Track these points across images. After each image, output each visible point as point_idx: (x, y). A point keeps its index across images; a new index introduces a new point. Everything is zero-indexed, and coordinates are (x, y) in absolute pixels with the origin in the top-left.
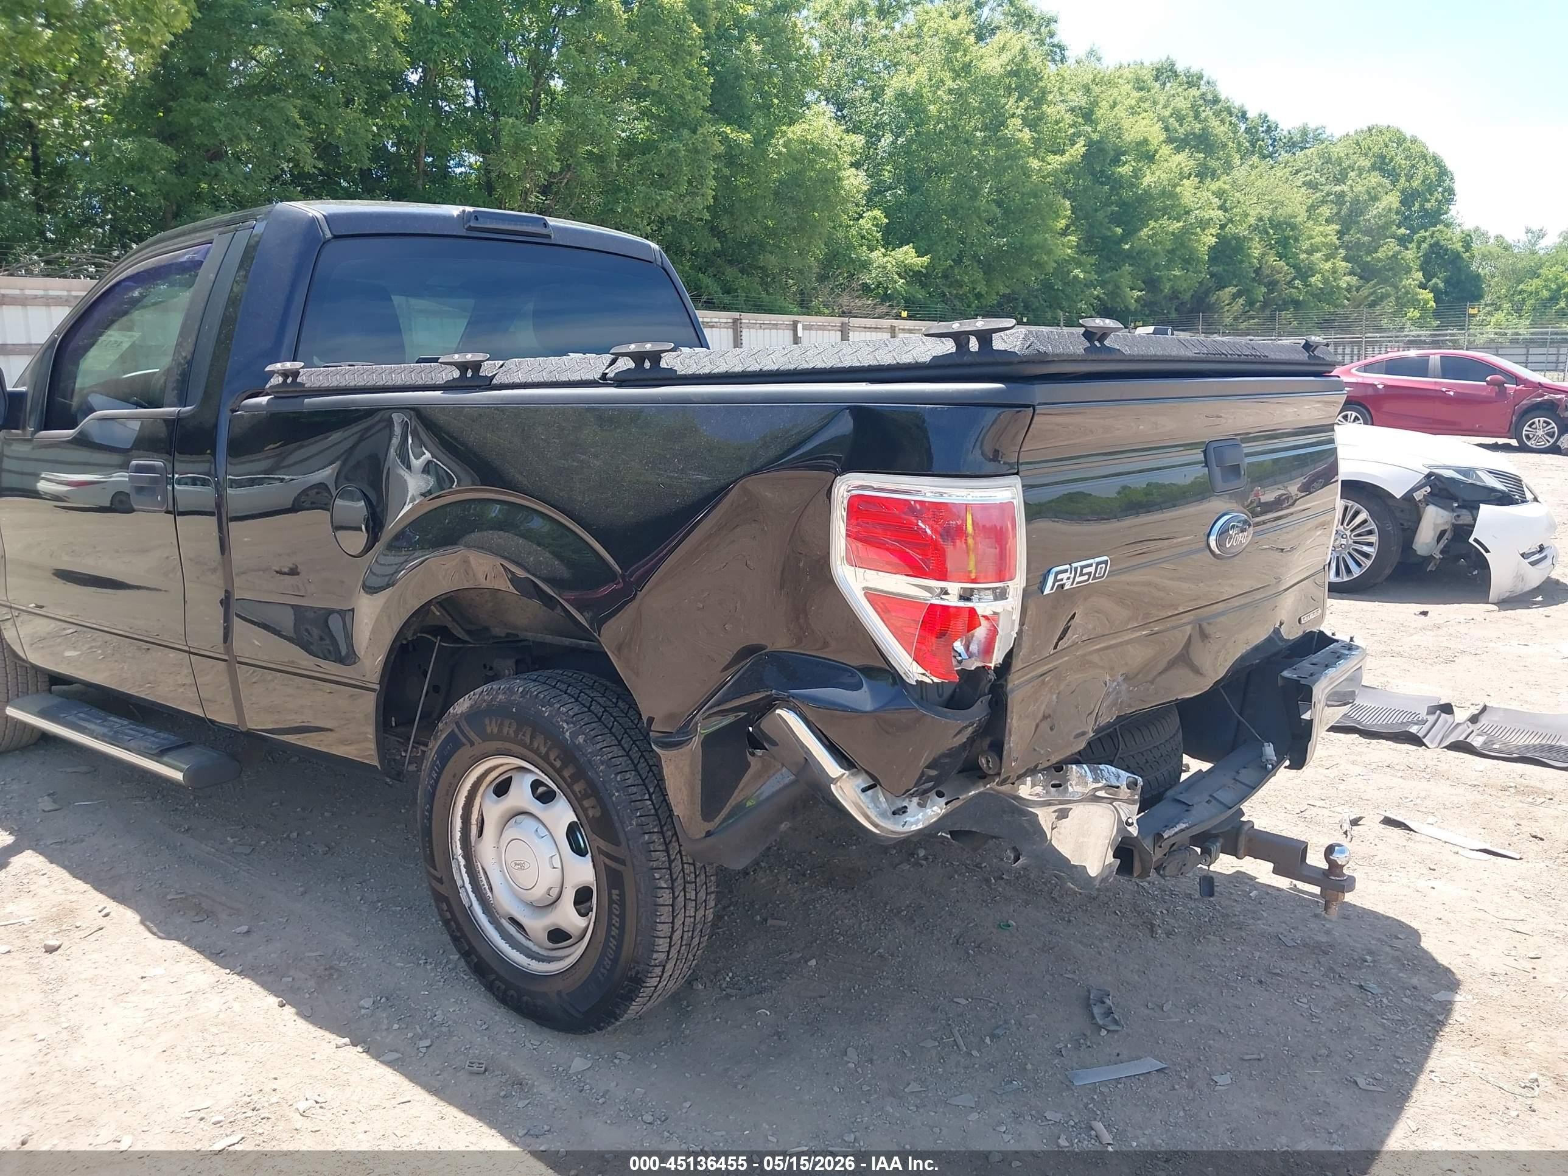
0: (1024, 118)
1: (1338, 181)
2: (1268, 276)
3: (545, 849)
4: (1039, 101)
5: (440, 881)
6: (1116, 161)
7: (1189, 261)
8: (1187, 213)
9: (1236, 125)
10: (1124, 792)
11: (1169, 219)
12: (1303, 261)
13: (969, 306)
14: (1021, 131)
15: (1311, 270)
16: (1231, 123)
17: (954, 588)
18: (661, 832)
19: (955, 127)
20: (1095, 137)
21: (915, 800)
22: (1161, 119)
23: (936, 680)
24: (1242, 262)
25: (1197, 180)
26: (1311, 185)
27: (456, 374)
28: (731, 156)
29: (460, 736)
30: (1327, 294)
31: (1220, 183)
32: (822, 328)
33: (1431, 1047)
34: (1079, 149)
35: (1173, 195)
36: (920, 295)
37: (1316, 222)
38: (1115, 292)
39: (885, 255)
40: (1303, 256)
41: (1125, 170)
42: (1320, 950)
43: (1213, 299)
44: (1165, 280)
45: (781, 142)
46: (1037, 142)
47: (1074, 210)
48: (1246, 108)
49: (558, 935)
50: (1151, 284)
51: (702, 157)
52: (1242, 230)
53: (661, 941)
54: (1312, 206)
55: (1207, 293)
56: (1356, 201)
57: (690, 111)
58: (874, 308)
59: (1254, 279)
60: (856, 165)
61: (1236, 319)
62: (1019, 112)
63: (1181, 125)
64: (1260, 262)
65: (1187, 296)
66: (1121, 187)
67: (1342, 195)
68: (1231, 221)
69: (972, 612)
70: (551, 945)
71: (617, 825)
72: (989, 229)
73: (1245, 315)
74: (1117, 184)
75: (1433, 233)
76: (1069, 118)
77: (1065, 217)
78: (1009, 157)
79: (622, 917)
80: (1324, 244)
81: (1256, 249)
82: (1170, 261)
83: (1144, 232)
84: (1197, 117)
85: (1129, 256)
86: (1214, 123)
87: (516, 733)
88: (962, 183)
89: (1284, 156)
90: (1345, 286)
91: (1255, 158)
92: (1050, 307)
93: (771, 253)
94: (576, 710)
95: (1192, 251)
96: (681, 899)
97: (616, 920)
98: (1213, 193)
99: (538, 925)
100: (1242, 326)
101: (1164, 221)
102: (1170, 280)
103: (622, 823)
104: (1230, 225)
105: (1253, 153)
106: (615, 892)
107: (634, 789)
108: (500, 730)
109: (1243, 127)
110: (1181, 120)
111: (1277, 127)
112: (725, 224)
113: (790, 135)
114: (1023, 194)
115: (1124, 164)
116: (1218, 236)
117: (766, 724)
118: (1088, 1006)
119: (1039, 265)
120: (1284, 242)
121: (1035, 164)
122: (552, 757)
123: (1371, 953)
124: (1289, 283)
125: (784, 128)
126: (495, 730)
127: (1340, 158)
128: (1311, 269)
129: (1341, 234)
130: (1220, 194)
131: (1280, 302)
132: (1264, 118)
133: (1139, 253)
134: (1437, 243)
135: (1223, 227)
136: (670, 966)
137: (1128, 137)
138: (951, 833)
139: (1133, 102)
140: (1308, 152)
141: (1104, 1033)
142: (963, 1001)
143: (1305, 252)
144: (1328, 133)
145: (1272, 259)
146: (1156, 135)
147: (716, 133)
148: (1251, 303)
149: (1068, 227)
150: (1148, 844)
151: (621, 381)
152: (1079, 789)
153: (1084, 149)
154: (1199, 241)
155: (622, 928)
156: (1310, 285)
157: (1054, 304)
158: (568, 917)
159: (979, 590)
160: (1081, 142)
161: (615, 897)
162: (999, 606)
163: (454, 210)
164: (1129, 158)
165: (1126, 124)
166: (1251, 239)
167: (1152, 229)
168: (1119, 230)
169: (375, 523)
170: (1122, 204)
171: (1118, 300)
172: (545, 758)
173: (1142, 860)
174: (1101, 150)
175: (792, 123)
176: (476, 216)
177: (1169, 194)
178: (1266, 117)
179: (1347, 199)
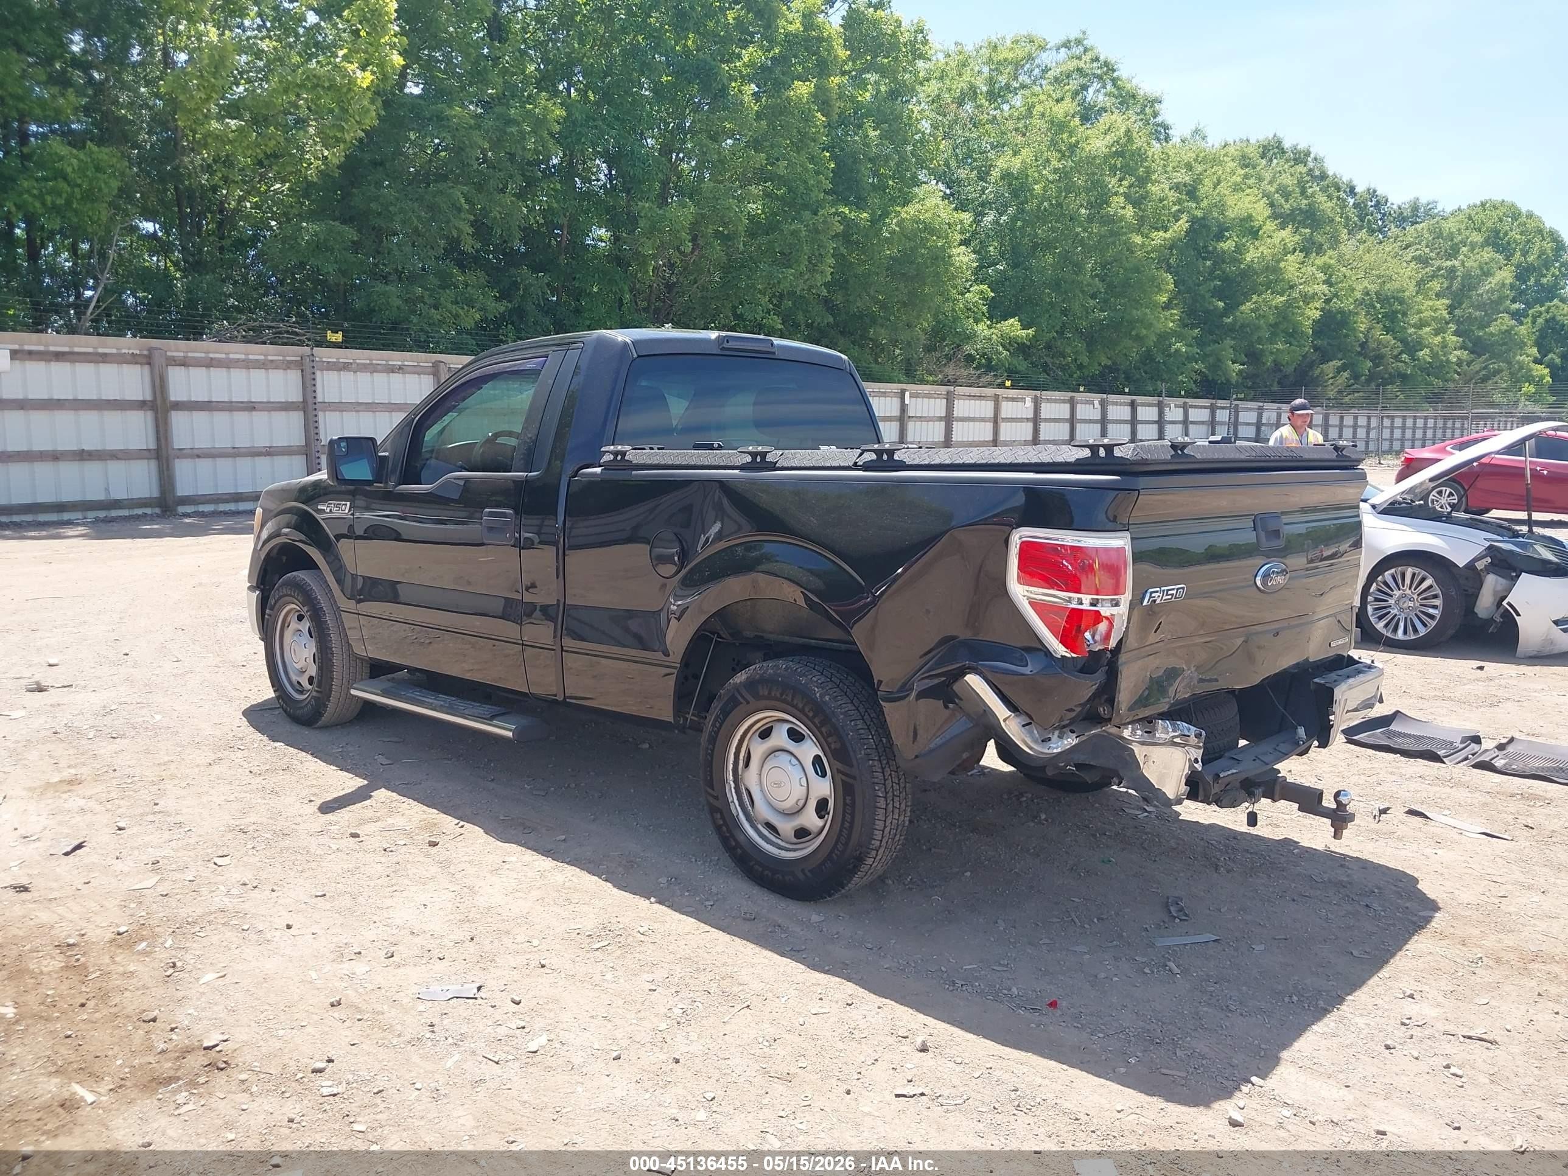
0: (1127, 196)
1: (1450, 256)
2: (1374, 350)
3: (796, 774)
4: (1143, 181)
5: (716, 798)
6: (1220, 237)
7: (1293, 334)
8: (1291, 287)
9: (1344, 200)
10: (1193, 740)
11: (1272, 293)
12: (1411, 335)
13: (1071, 376)
14: (1124, 208)
15: (1419, 345)
16: (1338, 198)
17: (1087, 599)
18: (880, 760)
19: (1060, 205)
20: (1199, 213)
21: (1057, 733)
22: (1266, 195)
23: (1074, 655)
24: (1346, 336)
25: (1302, 255)
26: (1423, 260)
27: (749, 459)
28: (848, 235)
29: (740, 698)
30: (1437, 368)
31: (1325, 258)
32: (928, 396)
33: (1410, 938)
34: (1183, 224)
35: (1276, 270)
36: (1022, 365)
37: (1427, 297)
38: (1217, 365)
39: (990, 327)
40: (1411, 330)
41: (1228, 245)
42: (1341, 885)
43: (1317, 372)
44: (1267, 353)
45: (894, 221)
46: (1142, 220)
47: (1176, 284)
48: (1355, 183)
49: (802, 833)
50: (1253, 357)
51: (821, 237)
52: (1347, 305)
53: (877, 832)
54: (1422, 280)
55: (1311, 365)
56: (1467, 276)
57: (813, 195)
58: (979, 378)
59: (1360, 354)
60: (965, 243)
61: (1340, 392)
62: (1121, 190)
63: (1287, 201)
64: (1366, 336)
65: (1290, 369)
66: (1224, 262)
67: (1452, 270)
68: (1336, 295)
69: (1098, 612)
70: (795, 840)
71: (852, 753)
72: (1092, 302)
73: (1348, 388)
74: (1220, 259)
75: (1549, 308)
76: (1172, 196)
77: (1167, 291)
78: (1112, 233)
79: (853, 815)
80: (1434, 319)
81: (1362, 323)
82: (1274, 334)
83: (1248, 306)
84: (1303, 192)
85: (1231, 329)
86: (1321, 198)
87: (782, 695)
88: (1065, 258)
89: (1394, 230)
90: (1455, 360)
91: (1363, 234)
92: (1152, 378)
93: (882, 326)
94: (823, 679)
95: (1296, 326)
96: (891, 806)
97: (848, 817)
98: (1318, 268)
99: (787, 827)
100: (1347, 399)
101: (1267, 296)
102: (1272, 353)
103: (854, 751)
104: (1335, 300)
105: (1361, 228)
106: (848, 798)
107: (862, 731)
108: (770, 693)
109: (1351, 201)
110: (1286, 196)
111: (1387, 201)
112: (838, 299)
113: (904, 215)
114: (1125, 270)
115: (1228, 239)
116: (1322, 310)
117: (956, 687)
118: (1167, 906)
119: (1139, 338)
120: (1391, 316)
121: (1138, 239)
122: (807, 710)
123: (1379, 888)
124: (1397, 358)
125: (898, 209)
126: (766, 693)
127: (1452, 233)
128: (1419, 343)
129: (1451, 309)
130: (1325, 269)
131: (1387, 376)
132: (1372, 193)
133: (1243, 326)
134: (1553, 319)
135: (1328, 301)
136: (881, 851)
137: (1231, 214)
138: (1076, 766)
139: (1239, 179)
140: (1419, 227)
141: (1177, 920)
142: (1077, 900)
143: (1414, 326)
144: (1440, 208)
145: (1378, 333)
146: (1261, 211)
147: (835, 214)
148: (1356, 377)
149: (1170, 300)
150: (1209, 779)
151: (866, 467)
152: (1163, 736)
153: (1187, 225)
154: (1302, 314)
155: (852, 823)
156: (1418, 359)
157: (1155, 376)
158: (811, 819)
159: (1103, 600)
160: (1184, 217)
161: (848, 801)
162: (1115, 610)
163: (713, 335)
164: (1234, 234)
165: (1230, 201)
166: (1357, 313)
167: (1255, 303)
168: (1221, 304)
169: (684, 555)
170: (1225, 279)
171: (1219, 373)
172: (802, 711)
173: (1204, 790)
174: (1206, 227)
175: (906, 203)
176: (728, 339)
177: (1273, 269)
178: (1375, 191)
179: (1459, 273)
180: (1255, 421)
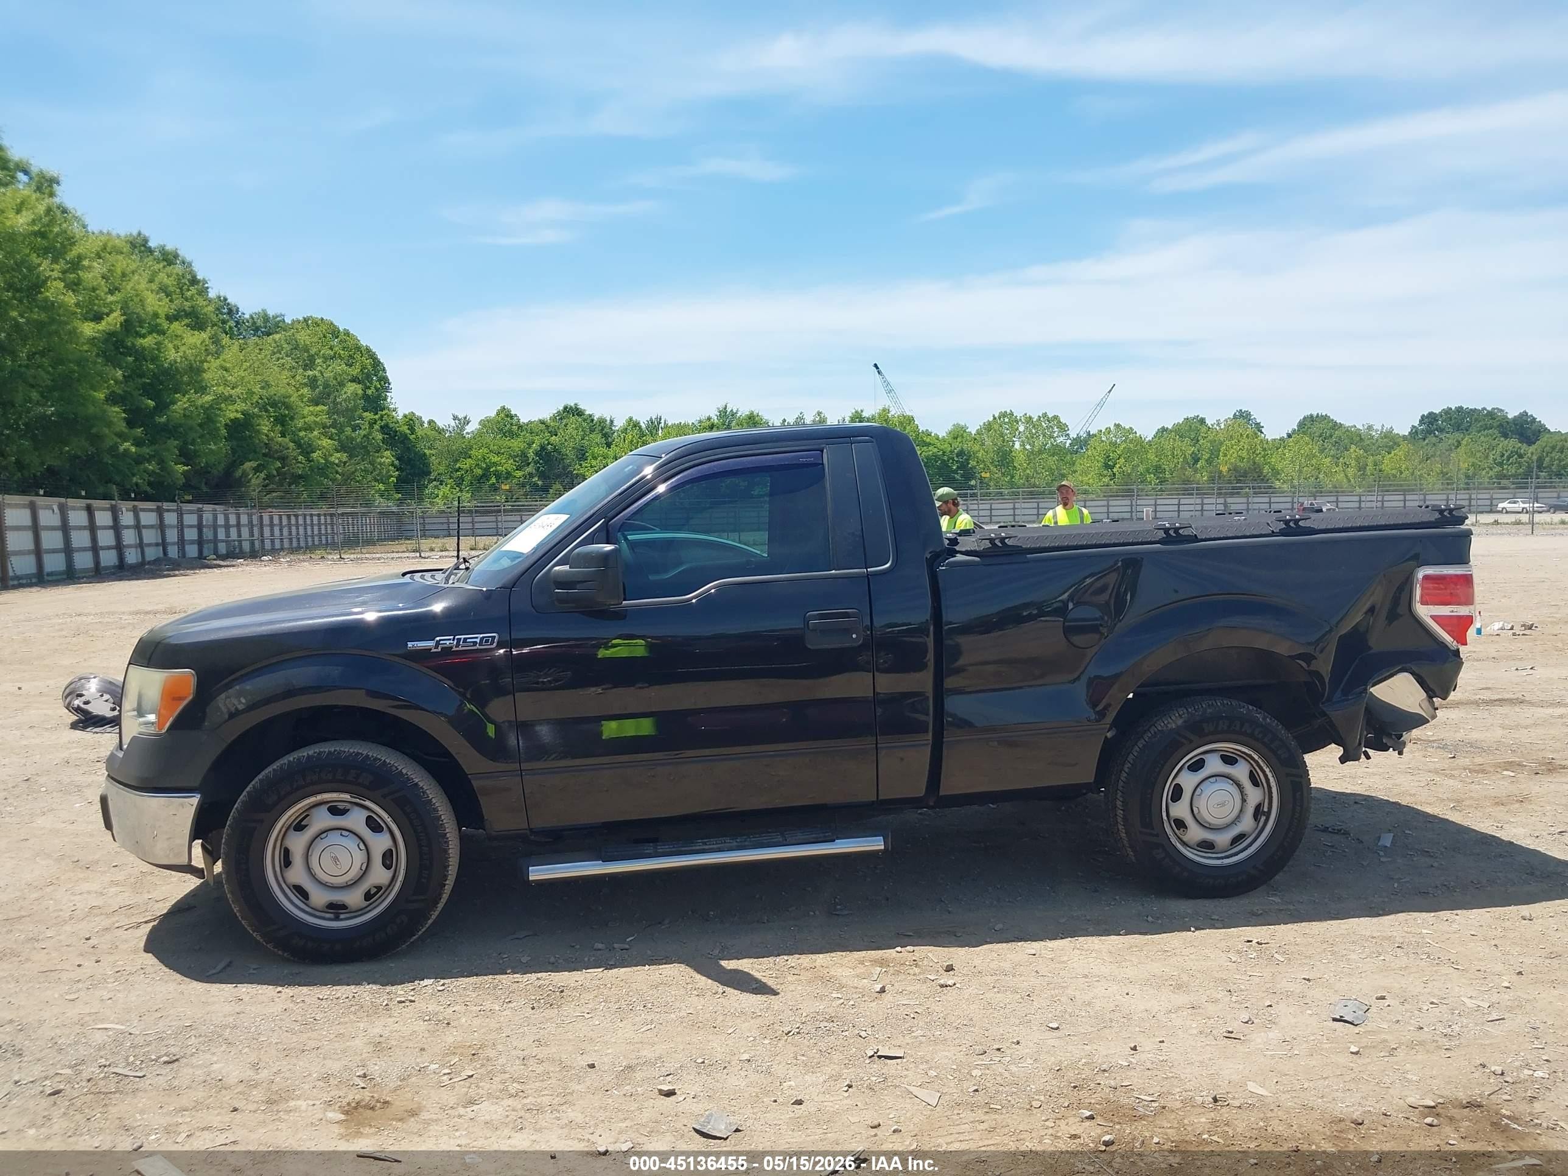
1: (306, 367)
2: (277, 451)
4: (75, 266)
7: (217, 436)
11: (198, 394)
12: (303, 438)
14: (64, 294)
24: (255, 438)
29: (1182, 740)
30: (323, 470)
34: (117, 316)
35: (199, 371)
37: (304, 403)
38: (162, 466)
40: (302, 434)
41: (147, 342)
43: (239, 472)
44: (202, 454)
46: (80, 307)
49: (1238, 839)
50: (192, 457)
52: (253, 408)
54: (297, 387)
55: (234, 466)
59: (267, 455)
62: (57, 274)
63: (174, 301)
64: (268, 438)
65: (218, 471)
66: (145, 359)
67: (315, 379)
70: (1230, 848)
73: (267, 488)
75: (382, 416)
76: (105, 286)
77: (107, 388)
80: (315, 423)
81: (265, 426)
83: (177, 406)
84: (183, 294)
85: (166, 429)
87: (1229, 727)
90: (337, 462)
92: (103, 480)
95: (217, 425)
99: (1225, 839)
100: (266, 499)
101: (191, 395)
102: (205, 454)
108: (1216, 729)
111: (237, 311)
120: (283, 420)
124: (296, 459)
126: (1212, 729)
127: (306, 345)
128: (310, 445)
131: (291, 477)
133: (176, 426)
134: (387, 425)
143: (303, 430)
145: (277, 436)
148: (270, 477)
153: (119, 318)
154: (221, 415)
156: (313, 461)
157: (108, 479)
158: (1249, 824)
160: (118, 310)
166: (258, 416)
167: (184, 403)
168: (151, 403)
170: (151, 377)
171: (165, 474)
177: (195, 370)
178: (225, 299)
179: (319, 382)
180: (196, 523)
